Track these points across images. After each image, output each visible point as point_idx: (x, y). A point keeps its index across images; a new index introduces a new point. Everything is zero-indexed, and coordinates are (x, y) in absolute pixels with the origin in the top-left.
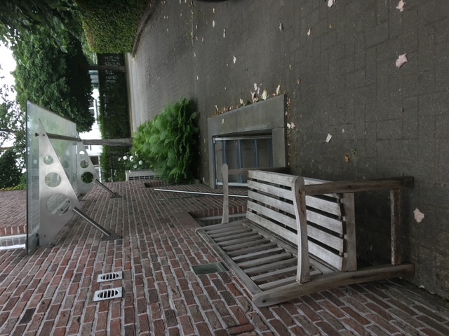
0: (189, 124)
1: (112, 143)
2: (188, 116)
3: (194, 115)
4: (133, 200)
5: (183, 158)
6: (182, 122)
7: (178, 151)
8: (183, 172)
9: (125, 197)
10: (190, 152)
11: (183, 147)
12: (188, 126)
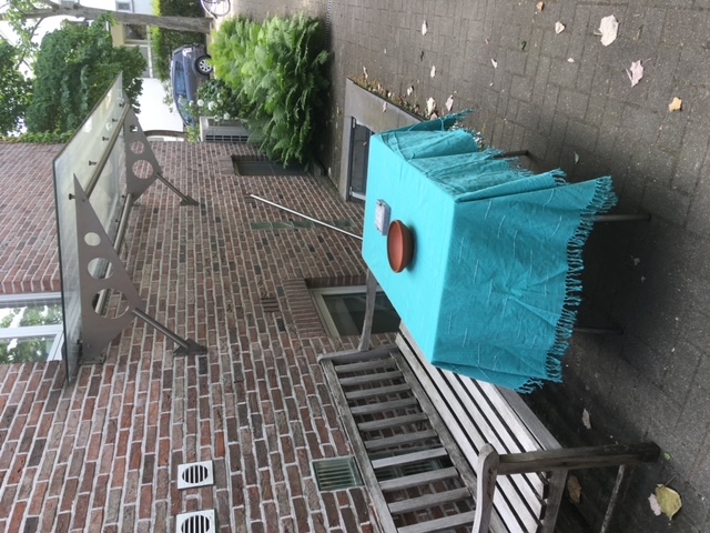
0: (312, 70)
1: (173, 24)
2: (313, 54)
3: (323, 56)
4: (218, 220)
5: (299, 130)
6: (303, 65)
7: (292, 116)
8: (297, 155)
9: (203, 206)
10: (312, 121)
11: (300, 112)
12: (312, 76)
